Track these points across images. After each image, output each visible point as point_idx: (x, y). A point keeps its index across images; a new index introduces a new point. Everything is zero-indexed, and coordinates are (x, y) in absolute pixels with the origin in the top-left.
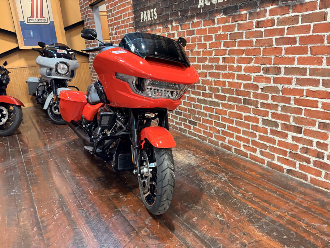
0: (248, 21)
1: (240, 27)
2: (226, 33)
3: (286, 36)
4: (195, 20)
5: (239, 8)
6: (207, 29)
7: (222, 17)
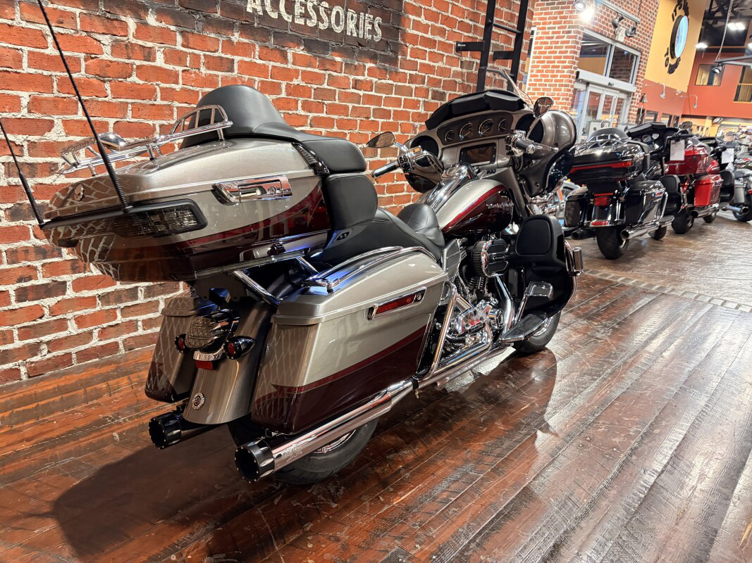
0: (343, 74)
1: (332, 80)
2: (309, 85)
3: (382, 107)
4: (236, 37)
5: (330, 48)
6: (268, 67)
7: (302, 52)
